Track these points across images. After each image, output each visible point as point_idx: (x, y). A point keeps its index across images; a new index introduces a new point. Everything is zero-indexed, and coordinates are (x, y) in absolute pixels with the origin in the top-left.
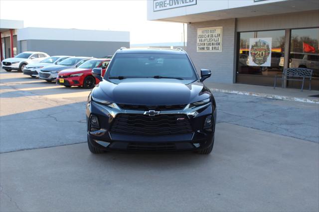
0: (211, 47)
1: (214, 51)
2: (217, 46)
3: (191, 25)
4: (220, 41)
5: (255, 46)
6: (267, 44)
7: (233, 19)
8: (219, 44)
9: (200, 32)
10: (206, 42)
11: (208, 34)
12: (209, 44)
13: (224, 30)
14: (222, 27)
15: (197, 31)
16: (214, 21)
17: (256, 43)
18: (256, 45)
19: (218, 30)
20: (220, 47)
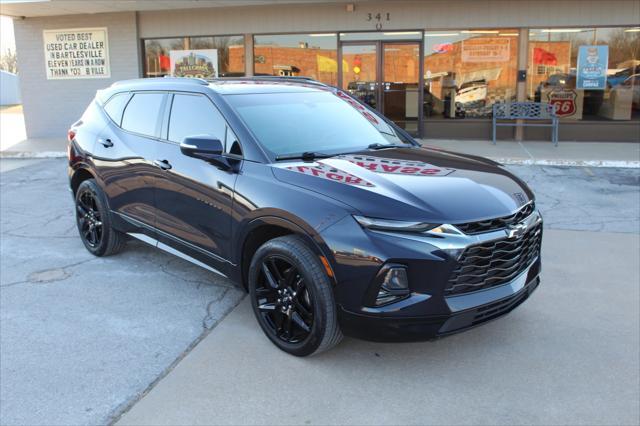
0: (83, 70)
1: (92, 76)
2: (98, 67)
3: (24, 22)
4: (105, 54)
5: (182, 65)
6: (207, 61)
7: (131, 12)
8: (103, 63)
9: (50, 37)
10: (69, 59)
11: (72, 42)
12: (79, 63)
13: (111, 35)
14: (105, 29)
15: (41, 36)
16: (86, 16)
17: (185, 59)
18: (185, 62)
19: (99, 35)
20: (106, 68)
